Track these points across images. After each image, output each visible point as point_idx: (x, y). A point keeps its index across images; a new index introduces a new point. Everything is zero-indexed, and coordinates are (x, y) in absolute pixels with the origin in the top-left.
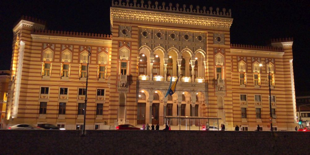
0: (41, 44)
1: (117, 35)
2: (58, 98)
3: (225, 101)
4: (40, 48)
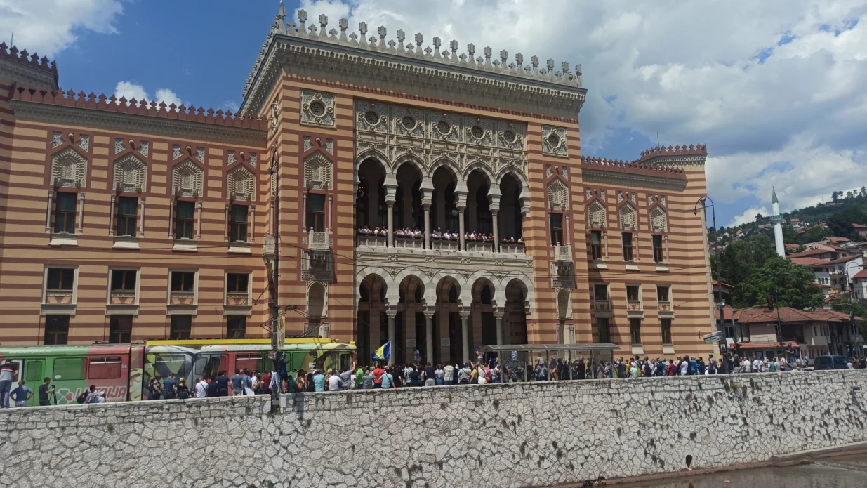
0: (42, 134)
1: (295, 116)
2: (105, 300)
3: (574, 301)
4: (43, 145)
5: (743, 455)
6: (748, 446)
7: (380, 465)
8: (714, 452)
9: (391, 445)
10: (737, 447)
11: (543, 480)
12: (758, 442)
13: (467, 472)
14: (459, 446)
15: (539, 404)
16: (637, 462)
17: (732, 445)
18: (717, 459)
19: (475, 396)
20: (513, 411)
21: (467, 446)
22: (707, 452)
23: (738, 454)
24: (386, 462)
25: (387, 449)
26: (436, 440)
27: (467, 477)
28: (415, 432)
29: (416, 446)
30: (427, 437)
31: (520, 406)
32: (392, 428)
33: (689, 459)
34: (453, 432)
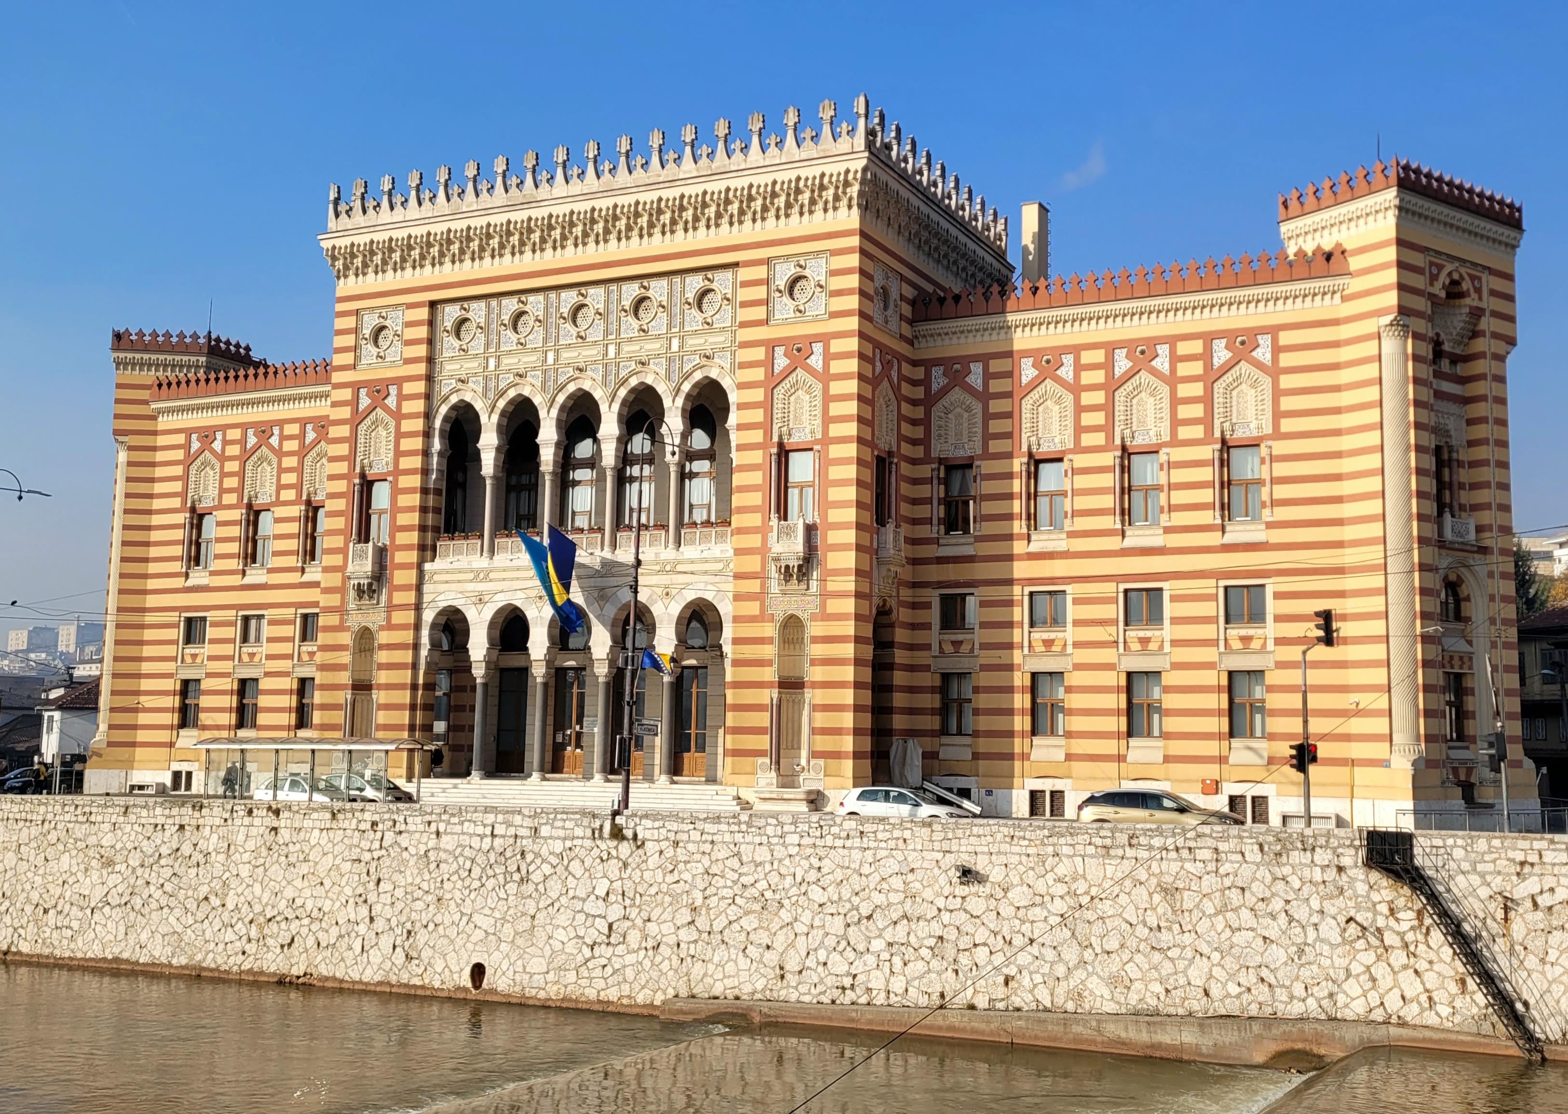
0: (180, 439)
1: (347, 358)
2: (232, 658)
3: (815, 640)
4: (179, 455)
5: (601, 984)
6: (617, 966)
7: (28, 900)
8: (537, 965)
9: (43, 876)
10: (590, 965)
11: (220, 961)
12: (647, 963)
13: (122, 929)
14: (120, 889)
15: (241, 837)
16: (375, 956)
17: (580, 959)
18: (538, 980)
19: (155, 817)
20: (202, 845)
21: (130, 890)
22: (519, 963)
23: (591, 979)
24: (35, 896)
25: (38, 880)
26: (95, 875)
27: (121, 936)
28: (74, 861)
29: (71, 881)
30: (86, 870)
31: (215, 837)
32: (50, 853)
33: (478, 971)
34: (117, 868)
